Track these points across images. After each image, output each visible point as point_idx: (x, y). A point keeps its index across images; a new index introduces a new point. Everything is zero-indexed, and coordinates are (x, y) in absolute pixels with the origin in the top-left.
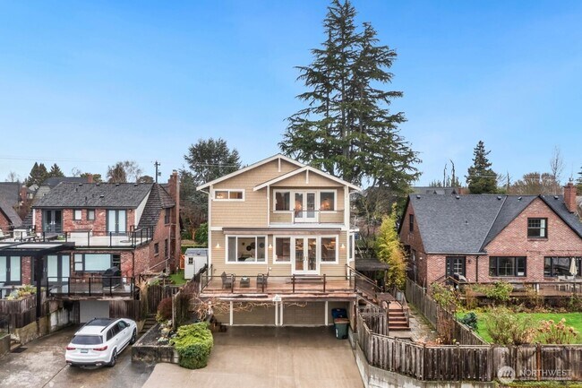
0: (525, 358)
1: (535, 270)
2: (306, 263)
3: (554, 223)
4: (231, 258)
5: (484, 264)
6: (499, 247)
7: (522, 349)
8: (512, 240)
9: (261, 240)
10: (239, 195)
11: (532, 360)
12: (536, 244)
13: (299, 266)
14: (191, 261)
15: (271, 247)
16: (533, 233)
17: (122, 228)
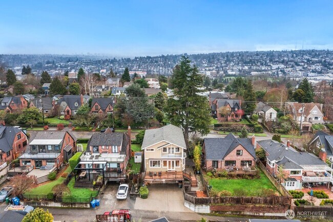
0: (217, 199)
1: (238, 165)
2: (171, 167)
3: (244, 151)
4: (151, 166)
5: (223, 163)
6: (228, 158)
7: (216, 198)
8: (232, 156)
9: (159, 161)
10: (152, 150)
11: (219, 200)
12: (239, 157)
13: (169, 168)
14: (136, 157)
15: (162, 163)
16: (238, 154)
17: (117, 151)
